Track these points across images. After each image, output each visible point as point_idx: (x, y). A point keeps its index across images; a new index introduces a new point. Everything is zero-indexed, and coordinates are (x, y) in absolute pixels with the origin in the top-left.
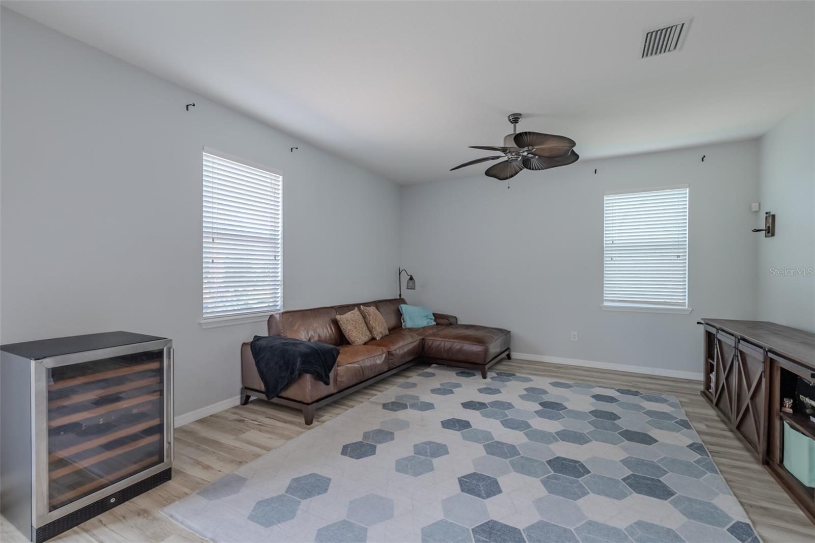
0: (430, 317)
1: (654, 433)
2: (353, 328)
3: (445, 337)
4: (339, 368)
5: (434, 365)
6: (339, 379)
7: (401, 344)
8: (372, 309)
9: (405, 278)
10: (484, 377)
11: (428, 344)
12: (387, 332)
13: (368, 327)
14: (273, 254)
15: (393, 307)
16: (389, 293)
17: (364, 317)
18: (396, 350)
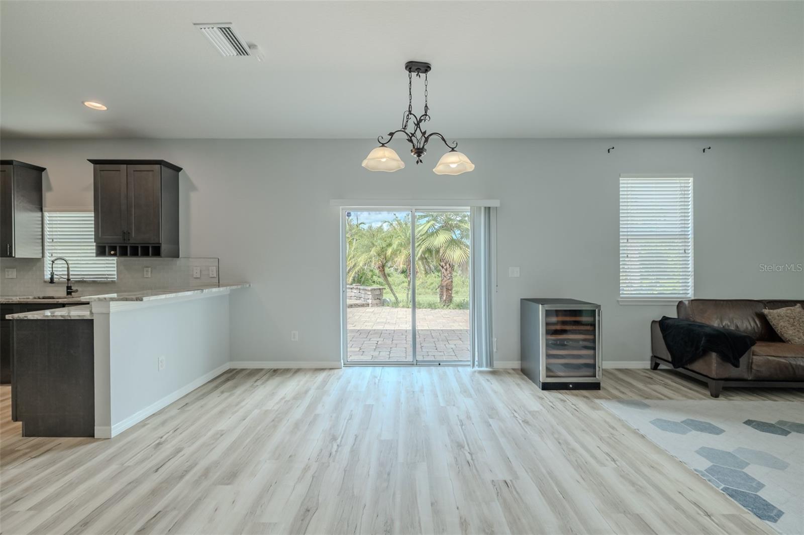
2: (789, 326)
14: (684, 248)
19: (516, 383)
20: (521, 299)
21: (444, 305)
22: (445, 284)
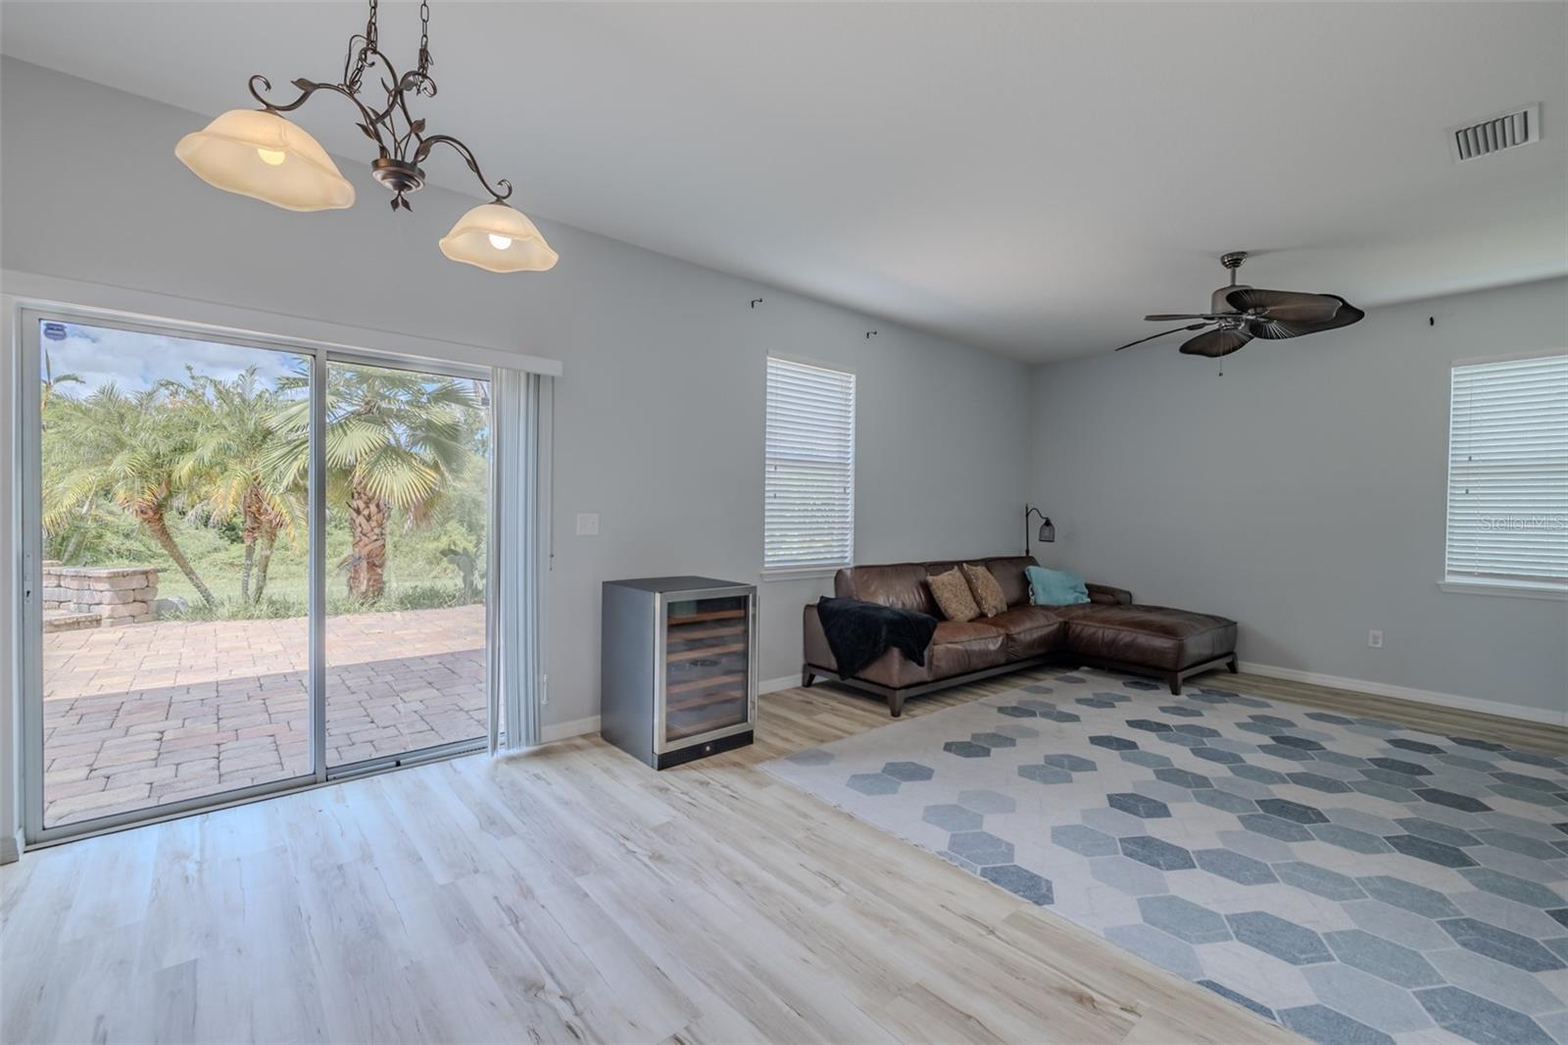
0: (1078, 590)
1: (1493, 801)
2: (952, 596)
3: (1105, 621)
4: (936, 647)
5: (1085, 668)
6: (935, 663)
7: (1028, 625)
8: (981, 570)
9: (1036, 523)
10: (1176, 692)
11: (1074, 632)
12: (1005, 608)
13: (974, 597)
14: (841, 484)
15: (1015, 571)
16: (1007, 546)
17: (969, 582)
18: (1019, 633)
19: (602, 769)
20: (604, 583)
21: (362, 604)
22: (365, 551)
